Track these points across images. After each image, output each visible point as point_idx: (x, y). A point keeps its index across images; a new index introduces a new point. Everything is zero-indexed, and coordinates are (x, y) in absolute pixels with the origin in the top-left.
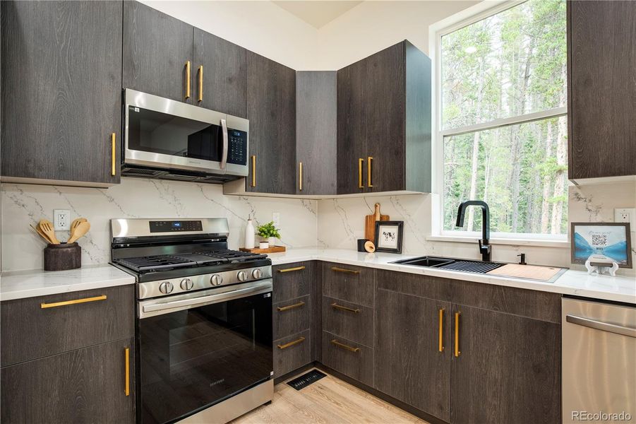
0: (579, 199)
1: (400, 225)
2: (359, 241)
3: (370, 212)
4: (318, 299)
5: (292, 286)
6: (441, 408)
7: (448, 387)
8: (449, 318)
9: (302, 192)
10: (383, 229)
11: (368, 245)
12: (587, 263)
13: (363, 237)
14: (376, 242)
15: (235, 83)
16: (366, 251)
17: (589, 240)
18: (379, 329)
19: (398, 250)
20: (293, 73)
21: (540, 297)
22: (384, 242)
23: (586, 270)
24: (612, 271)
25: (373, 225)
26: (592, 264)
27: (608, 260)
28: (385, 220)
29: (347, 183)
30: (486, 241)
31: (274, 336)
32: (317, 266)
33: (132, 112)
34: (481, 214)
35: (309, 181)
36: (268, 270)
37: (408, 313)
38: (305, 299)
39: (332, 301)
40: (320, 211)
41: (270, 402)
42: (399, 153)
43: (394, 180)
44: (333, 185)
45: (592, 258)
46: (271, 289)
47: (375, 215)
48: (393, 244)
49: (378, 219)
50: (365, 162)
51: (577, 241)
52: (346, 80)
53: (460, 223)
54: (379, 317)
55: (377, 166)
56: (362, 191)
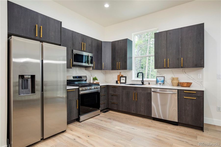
0: (158, 72)
1: (126, 77)
2: (116, 81)
3: (119, 74)
4: (108, 94)
5: (103, 90)
6: (134, 111)
7: (135, 107)
8: (135, 94)
9: (103, 70)
10: (122, 78)
11: (119, 82)
12: (158, 84)
13: (117, 80)
14: (120, 81)
15: (90, 46)
16: (118, 83)
17: (159, 79)
18: (122, 98)
19: (125, 83)
20: (101, 42)
21: (149, 88)
22: (122, 81)
23: (158, 85)
24: (162, 85)
25: (119, 77)
26: (159, 84)
27: (161, 83)
28: (122, 76)
29: (114, 68)
30: (143, 80)
31: (100, 101)
32: (108, 86)
33: (74, 54)
34: (142, 75)
35: (105, 67)
36: (99, 86)
37: (128, 94)
38: (105, 94)
39: (112, 94)
40: (105, 74)
41: (99, 115)
42: (126, 62)
43: (125, 67)
44: (110, 68)
45: (159, 83)
46: (100, 91)
47: (120, 75)
48: (124, 82)
49: (121, 76)
50: (119, 63)
51: (157, 80)
52: (114, 45)
53: (138, 77)
54: (122, 95)
55: (121, 65)
56: (118, 70)
